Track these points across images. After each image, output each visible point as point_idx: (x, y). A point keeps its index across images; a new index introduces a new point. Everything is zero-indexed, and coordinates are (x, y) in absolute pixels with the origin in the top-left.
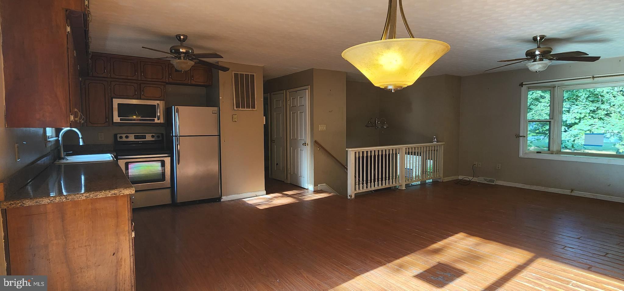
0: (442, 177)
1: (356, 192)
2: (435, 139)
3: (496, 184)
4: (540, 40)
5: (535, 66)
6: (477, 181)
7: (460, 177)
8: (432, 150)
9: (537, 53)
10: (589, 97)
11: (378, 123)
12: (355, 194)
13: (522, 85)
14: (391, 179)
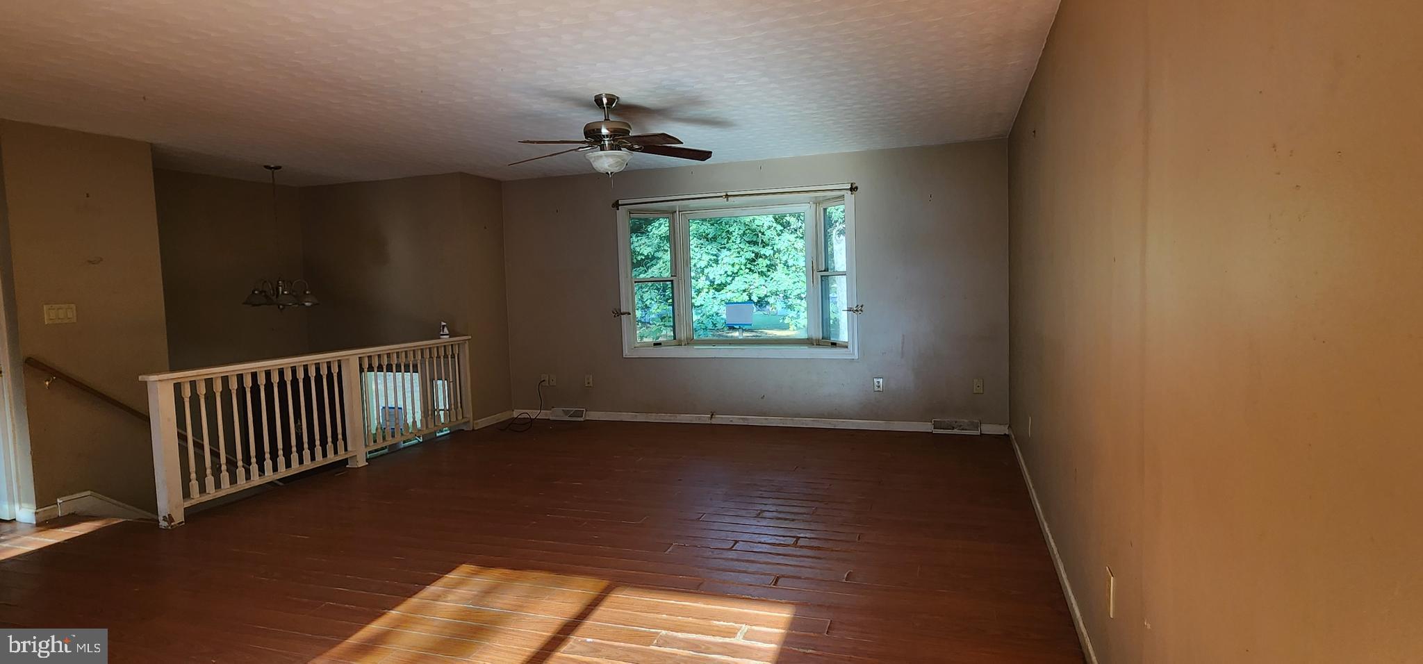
0: (471, 420)
1: (187, 504)
2: (446, 329)
3: (588, 418)
4: (607, 104)
5: (601, 161)
6: (551, 418)
7: (516, 414)
8: (438, 357)
9: (604, 131)
10: (744, 234)
11: (283, 292)
12: (185, 509)
13: (616, 205)
14: (332, 442)
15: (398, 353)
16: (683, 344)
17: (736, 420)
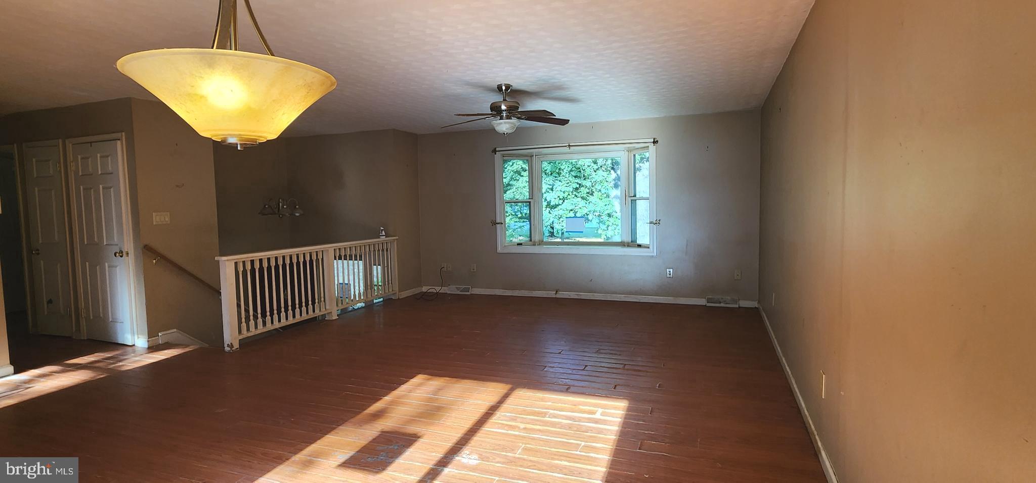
0: (398, 292)
1: (241, 337)
2: (383, 232)
3: (472, 293)
4: (505, 90)
5: (502, 125)
6: (449, 292)
7: (424, 289)
8: (379, 250)
9: (503, 107)
10: (571, 171)
11: (283, 207)
12: (240, 340)
13: (495, 151)
14: (312, 304)
15: (350, 248)
16: (536, 244)
17: (573, 295)
